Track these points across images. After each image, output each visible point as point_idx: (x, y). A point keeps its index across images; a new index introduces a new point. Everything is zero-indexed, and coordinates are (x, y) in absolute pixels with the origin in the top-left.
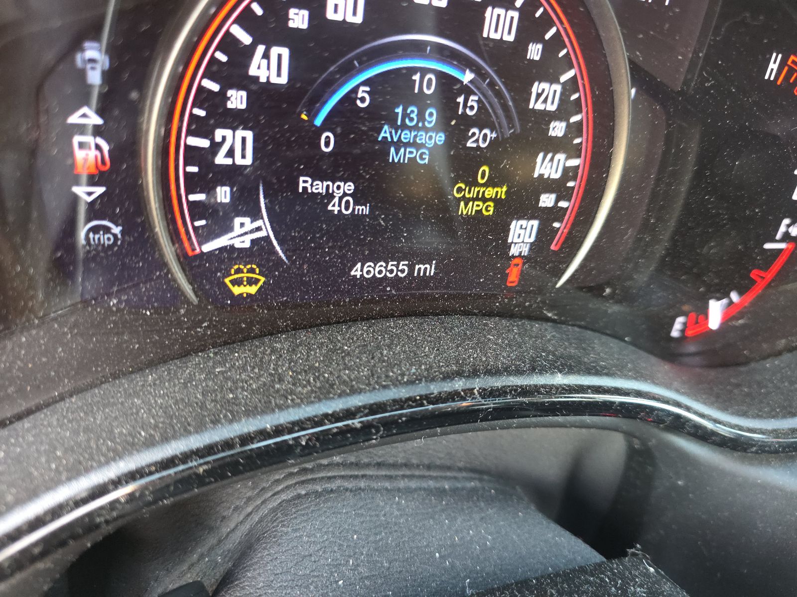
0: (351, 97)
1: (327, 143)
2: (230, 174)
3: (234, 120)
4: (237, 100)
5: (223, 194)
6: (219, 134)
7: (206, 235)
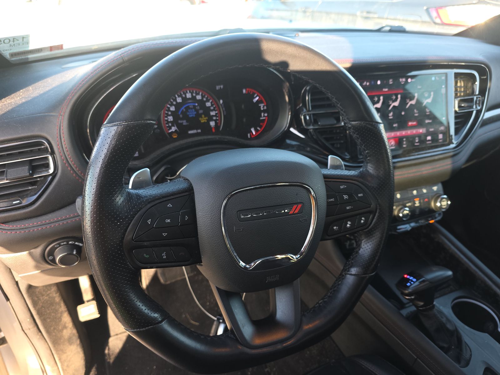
0: (183, 110)
1: (181, 116)
2: (171, 122)
3: (170, 115)
4: (170, 113)
5: (170, 125)
6: (169, 117)
7: (169, 130)
